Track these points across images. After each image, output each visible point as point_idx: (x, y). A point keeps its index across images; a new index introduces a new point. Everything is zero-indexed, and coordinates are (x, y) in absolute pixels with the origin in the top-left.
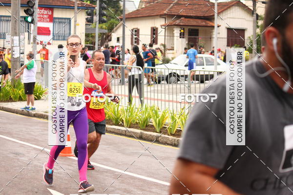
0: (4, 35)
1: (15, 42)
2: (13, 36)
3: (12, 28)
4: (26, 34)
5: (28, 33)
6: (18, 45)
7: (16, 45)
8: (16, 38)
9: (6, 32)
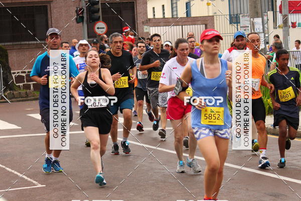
0: (236, 17)
1: (256, 27)
2: (253, 18)
3: (251, 5)
4: (270, 14)
5: (272, 12)
6: (262, 31)
7: (258, 30)
8: (258, 21)
9: (239, 12)
